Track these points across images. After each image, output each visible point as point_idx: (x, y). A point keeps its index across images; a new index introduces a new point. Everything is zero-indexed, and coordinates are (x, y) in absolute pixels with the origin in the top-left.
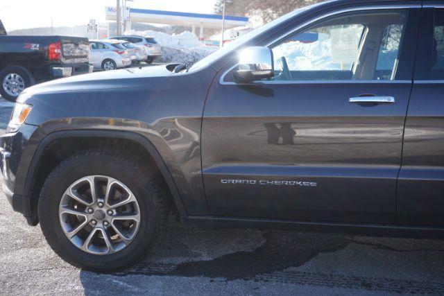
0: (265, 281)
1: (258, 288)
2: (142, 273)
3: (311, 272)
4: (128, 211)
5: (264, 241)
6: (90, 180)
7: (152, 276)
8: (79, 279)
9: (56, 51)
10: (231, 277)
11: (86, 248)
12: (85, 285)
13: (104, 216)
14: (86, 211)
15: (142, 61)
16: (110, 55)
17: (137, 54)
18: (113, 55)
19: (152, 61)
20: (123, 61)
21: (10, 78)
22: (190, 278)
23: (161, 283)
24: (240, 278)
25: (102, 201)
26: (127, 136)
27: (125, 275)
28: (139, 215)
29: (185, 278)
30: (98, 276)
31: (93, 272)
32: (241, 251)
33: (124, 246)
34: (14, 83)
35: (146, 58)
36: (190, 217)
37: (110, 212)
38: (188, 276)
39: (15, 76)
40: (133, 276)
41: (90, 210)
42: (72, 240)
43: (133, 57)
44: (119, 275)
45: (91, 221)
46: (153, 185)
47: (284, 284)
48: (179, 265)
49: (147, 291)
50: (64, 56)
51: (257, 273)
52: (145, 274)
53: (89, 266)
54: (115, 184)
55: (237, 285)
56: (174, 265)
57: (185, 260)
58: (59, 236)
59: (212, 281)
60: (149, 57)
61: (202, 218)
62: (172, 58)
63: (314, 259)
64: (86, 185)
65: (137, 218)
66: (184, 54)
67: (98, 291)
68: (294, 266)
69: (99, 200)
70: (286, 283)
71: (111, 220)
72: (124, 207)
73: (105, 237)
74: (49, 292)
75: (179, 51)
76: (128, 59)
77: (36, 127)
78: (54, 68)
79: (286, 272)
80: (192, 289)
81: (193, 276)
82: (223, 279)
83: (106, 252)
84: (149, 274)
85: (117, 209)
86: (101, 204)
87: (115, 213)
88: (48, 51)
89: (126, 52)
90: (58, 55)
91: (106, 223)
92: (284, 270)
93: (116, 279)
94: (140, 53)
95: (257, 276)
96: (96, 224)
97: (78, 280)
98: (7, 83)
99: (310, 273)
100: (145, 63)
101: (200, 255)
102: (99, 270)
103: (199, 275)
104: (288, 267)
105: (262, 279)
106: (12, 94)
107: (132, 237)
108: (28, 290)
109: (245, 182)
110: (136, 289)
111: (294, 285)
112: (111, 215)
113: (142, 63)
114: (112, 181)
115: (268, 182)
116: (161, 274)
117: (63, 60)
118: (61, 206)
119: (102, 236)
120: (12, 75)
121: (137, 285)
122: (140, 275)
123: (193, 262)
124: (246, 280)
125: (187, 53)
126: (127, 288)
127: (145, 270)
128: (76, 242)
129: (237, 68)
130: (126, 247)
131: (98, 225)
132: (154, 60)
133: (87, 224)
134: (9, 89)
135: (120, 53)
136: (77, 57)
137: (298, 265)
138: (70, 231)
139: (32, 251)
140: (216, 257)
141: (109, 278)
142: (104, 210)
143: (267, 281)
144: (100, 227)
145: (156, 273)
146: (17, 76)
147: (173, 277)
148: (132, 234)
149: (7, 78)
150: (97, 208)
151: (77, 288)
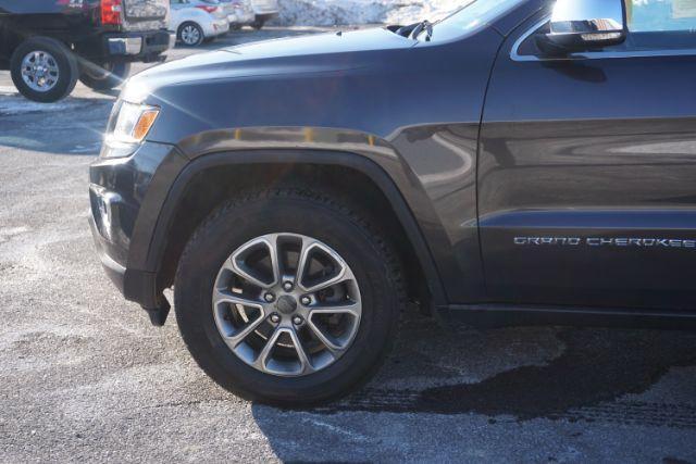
0: (587, 421)
1: (579, 434)
2: (362, 409)
3: (667, 403)
4: (337, 296)
5: (562, 347)
6: (270, 241)
7: (383, 414)
8: (252, 419)
9: (113, 8)
10: (525, 413)
11: (262, 364)
12: (266, 430)
13: (294, 306)
14: (262, 298)
15: (246, 24)
16: (192, 14)
17: (238, 12)
18: (197, 14)
19: (261, 25)
20: (215, 25)
21: (33, 59)
22: (451, 417)
23: (401, 426)
24: (542, 416)
25: (291, 279)
26: (343, 160)
27: (332, 412)
28: (359, 304)
29: (443, 416)
30: (284, 415)
31: (273, 406)
32: (526, 365)
33: (330, 360)
34: (40, 68)
35: (253, 19)
36: (452, 307)
37: (305, 300)
38: (446, 411)
39: (42, 55)
40: (348, 414)
41: (269, 297)
42: (235, 351)
43: (232, 18)
44: (322, 412)
45: (271, 316)
46: (385, 249)
47: (625, 427)
48: (423, 393)
49: (381, 442)
50: (127, 18)
51: (570, 406)
52: (367, 409)
53: (267, 397)
54: (315, 248)
55: (539, 429)
56: (415, 392)
57: (431, 383)
58: (213, 344)
59: (492, 422)
60: (257, 16)
61: (474, 308)
62: (296, 17)
63: (664, 378)
64: (262, 250)
65: (355, 310)
66: (318, 10)
67: (293, 443)
68: (632, 392)
69: (285, 279)
70: (627, 423)
71: (307, 315)
72: (330, 290)
73: (296, 344)
74: (208, 445)
75: (308, 5)
76: (224, 22)
77: (171, 147)
78: (111, 40)
79: (622, 403)
80: (461, 438)
81: (455, 412)
82: (511, 418)
83: (299, 371)
84: (376, 409)
85: (317, 294)
86: (288, 286)
87: (314, 301)
88: (99, 9)
89: (220, 10)
90: (116, 15)
91: (297, 320)
92: (617, 399)
93: (319, 419)
94: (242, 9)
95: (570, 411)
96: (279, 321)
97: (251, 422)
98: (29, 69)
99: (665, 406)
100: (249, 28)
101: (457, 375)
102: (284, 404)
103: (466, 410)
104: (623, 393)
105: (582, 417)
106: (37, 89)
107: (345, 344)
108: (168, 441)
109: (560, 241)
110: (361, 438)
111: (642, 427)
112: (307, 305)
113: (245, 28)
114: (309, 244)
115: (603, 241)
116: (397, 409)
117: (126, 26)
118: (216, 289)
119: (292, 343)
120: (37, 54)
121: (360, 429)
122: (360, 412)
123: (447, 387)
124: (554, 418)
125: (323, 7)
126: (343, 436)
127: (366, 402)
128: (243, 354)
129: (545, 29)
130: (334, 363)
131: (283, 323)
132: (266, 23)
133: (264, 322)
134: (31, 78)
135: (210, 11)
136: (141, 19)
137: (639, 390)
138: (233, 335)
139: (153, 369)
140: (486, 376)
141: (305, 417)
142: (295, 295)
143: (593, 420)
144: (287, 326)
145: (388, 408)
146: (46, 55)
147: (419, 416)
148: (345, 338)
149: (27, 60)
150: (282, 293)
151: (253, 436)
